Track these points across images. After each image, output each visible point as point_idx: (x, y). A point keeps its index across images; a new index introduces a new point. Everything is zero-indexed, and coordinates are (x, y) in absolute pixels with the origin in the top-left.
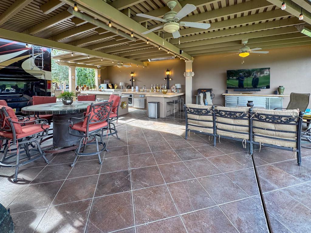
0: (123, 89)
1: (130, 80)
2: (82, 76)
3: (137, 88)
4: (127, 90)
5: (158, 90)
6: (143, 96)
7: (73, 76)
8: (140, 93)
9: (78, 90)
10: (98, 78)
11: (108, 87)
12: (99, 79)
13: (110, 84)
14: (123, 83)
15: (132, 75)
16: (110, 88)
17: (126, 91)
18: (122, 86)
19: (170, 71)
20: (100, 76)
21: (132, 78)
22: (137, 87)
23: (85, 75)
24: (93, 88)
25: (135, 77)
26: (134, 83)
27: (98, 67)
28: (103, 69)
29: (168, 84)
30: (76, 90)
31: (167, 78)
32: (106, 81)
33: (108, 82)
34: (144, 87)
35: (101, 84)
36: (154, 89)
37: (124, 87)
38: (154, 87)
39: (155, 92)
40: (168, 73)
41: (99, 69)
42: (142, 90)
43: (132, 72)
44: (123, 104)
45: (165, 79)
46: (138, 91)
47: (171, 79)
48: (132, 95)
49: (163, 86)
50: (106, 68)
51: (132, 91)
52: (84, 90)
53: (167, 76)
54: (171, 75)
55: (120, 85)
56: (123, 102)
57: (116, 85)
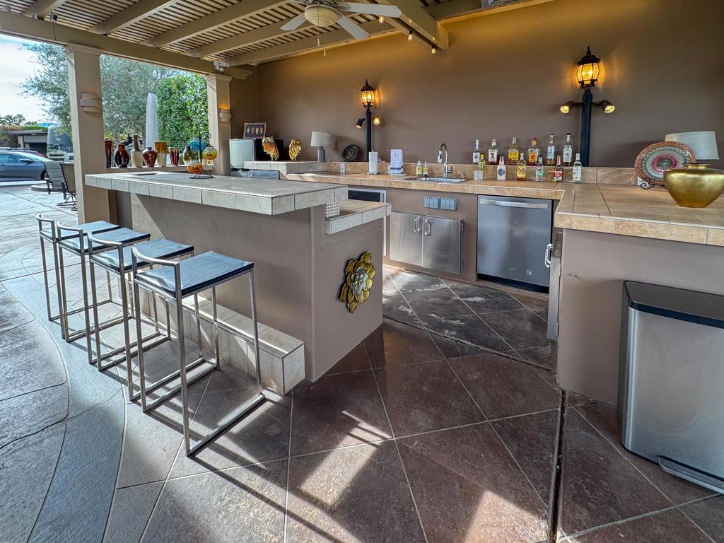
0: (324, 160)
1: (360, 123)
3: (397, 156)
4: (343, 166)
5: (521, 171)
8: (414, 185)
9: (125, 166)
10: (221, 115)
11: (261, 155)
12: (226, 117)
13: (270, 140)
14: (325, 135)
15: (368, 97)
16: (267, 158)
17: (337, 173)
18: (322, 148)
19: (601, 63)
20: (229, 108)
21: (369, 112)
22: (400, 152)
25: (380, 107)
26: (376, 137)
27: (217, 68)
28: (243, 75)
29: (586, 134)
30: (117, 162)
31: (587, 100)
32: (251, 127)
33: (261, 128)
34: (440, 152)
35: (230, 142)
36: (492, 163)
37: (330, 152)
38: (490, 153)
39: (503, 177)
40: (586, 75)
41: (222, 73)
42: (423, 167)
43: (367, 84)
44: (355, 277)
45: (570, 109)
46: (402, 170)
47: (613, 107)
48: (379, 194)
49: (551, 145)
50: (252, 76)
51: (371, 171)
52: (154, 163)
53: (583, 92)
54: (607, 83)
55: (312, 145)
56: (354, 264)
57: (293, 141)
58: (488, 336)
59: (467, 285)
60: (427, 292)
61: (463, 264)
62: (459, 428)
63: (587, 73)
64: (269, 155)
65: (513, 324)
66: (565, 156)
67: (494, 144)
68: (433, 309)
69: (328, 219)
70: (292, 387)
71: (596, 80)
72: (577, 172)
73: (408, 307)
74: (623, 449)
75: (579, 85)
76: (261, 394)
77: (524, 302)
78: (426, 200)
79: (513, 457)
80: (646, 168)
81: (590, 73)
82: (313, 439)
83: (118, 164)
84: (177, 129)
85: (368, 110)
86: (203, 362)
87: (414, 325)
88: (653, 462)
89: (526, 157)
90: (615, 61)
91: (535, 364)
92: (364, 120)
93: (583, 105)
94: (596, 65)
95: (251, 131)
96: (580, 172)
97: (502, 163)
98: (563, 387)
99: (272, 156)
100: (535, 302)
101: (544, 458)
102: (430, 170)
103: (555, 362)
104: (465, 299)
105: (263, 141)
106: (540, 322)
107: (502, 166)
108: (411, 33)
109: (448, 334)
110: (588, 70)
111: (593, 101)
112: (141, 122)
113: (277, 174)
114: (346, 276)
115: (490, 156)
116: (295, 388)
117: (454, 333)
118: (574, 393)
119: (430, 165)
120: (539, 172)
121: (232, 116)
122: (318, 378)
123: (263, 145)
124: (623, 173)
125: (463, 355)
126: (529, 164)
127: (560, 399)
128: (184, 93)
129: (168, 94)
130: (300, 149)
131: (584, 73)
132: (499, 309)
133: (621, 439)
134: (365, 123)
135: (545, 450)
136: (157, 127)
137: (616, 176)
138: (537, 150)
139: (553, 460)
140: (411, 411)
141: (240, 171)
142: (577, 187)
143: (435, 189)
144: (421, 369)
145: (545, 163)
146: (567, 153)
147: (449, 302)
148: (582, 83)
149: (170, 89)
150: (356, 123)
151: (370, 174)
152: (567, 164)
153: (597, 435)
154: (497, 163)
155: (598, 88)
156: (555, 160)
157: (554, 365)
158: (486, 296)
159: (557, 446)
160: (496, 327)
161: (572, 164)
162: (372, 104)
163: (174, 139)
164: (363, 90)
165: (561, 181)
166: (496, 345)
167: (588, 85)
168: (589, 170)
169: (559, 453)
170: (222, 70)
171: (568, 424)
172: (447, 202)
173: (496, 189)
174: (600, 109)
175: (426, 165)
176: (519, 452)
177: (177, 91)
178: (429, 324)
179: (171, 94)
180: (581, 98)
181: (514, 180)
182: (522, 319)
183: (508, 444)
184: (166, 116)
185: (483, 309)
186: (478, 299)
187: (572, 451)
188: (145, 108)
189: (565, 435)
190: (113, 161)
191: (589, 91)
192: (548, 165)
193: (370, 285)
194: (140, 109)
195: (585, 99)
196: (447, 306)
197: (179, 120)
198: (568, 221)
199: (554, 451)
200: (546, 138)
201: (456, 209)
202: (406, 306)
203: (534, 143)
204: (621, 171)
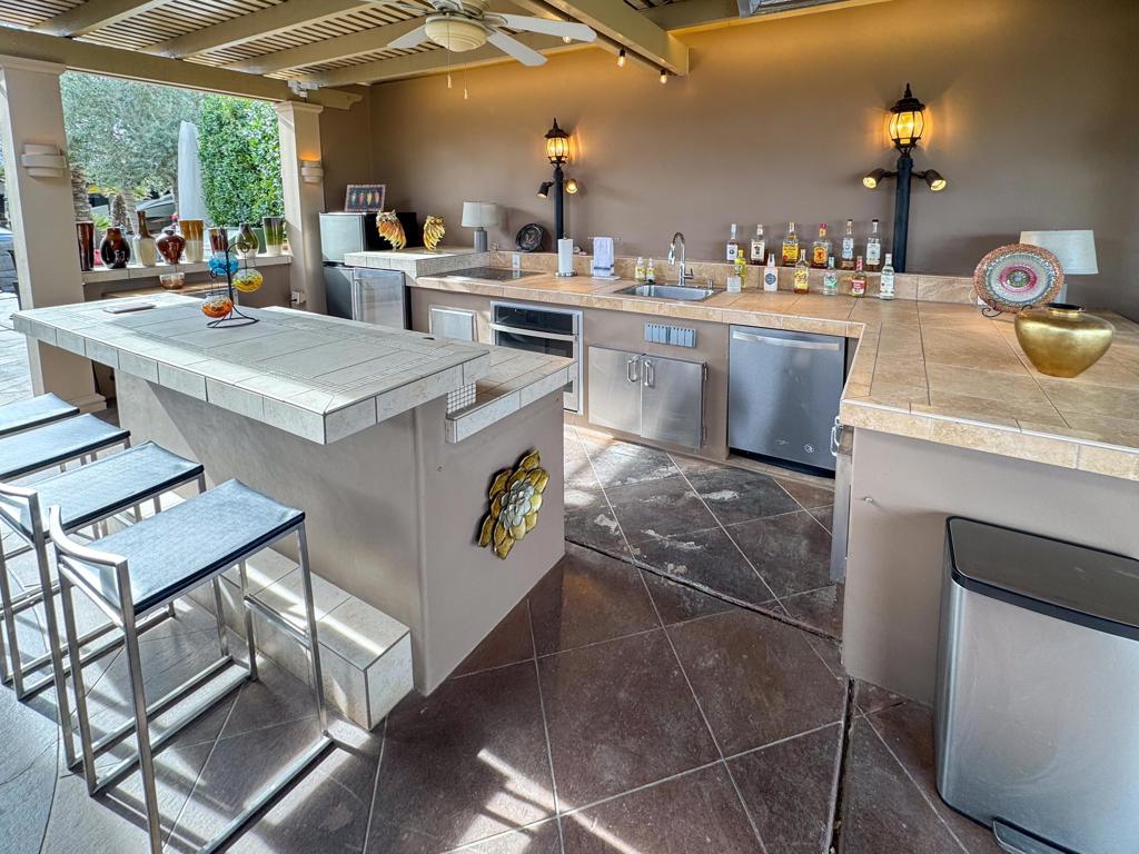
0: (485, 247)
1: (545, 189)
2: (226, 161)
3: (604, 248)
4: (517, 259)
5: (801, 277)
6: (683, 336)
7: (30, 151)
9: (121, 265)
10: (305, 172)
11: (374, 242)
12: (313, 175)
13: (392, 216)
14: (485, 206)
15: (557, 147)
16: (386, 246)
18: (481, 230)
19: (927, 112)
20: (319, 158)
21: (559, 174)
22: (608, 241)
23: (243, 151)
24: (271, 243)
25: (580, 165)
26: (573, 212)
27: (295, 91)
28: (343, 102)
29: (902, 222)
30: (105, 259)
31: (904, 169)
32: (359, 191)
33: (377, 195)
34: (673, 247)
35: (322, 217)
36: (757, 263)
37: (495, 235)
38: (753, 246)
39: (773, 287)
40: (904, 128)
41: (305, 100)
42: (646, 266)
43: (555, 125)
44: (508, 498)
45: (878, 182)
46: (612, 270)
47: (944, 182)
48: (570, 317)
49: (849, 237)
50: (363, 101)
51: (561, 271)
52: (179, 256)
53: (898, 155)
54: (935, 141)
55: (463, 224)
56: (505, 478)
57: (429, 220)
58: (737, 572)
59: (712, 468)
60: (645, 484)
61: (705, 432)
62: (673, 781)
63: (905, 126)
64: (388, 242)
65: (781, 545)
66: (869, 255)
67: (760, 232)
68: (652, 519)
69: (450, 417)
70: (385, 712)
71: (919, 138)
72: (888, 282)
73: (612, 518)
74: (939, 802)
75: (893, 144)
76: (327, 734)
77: (799, 497)
78: (648, 330)
79: (759, 838)
80: (990, 285)
81: (910, 125)
82: (409, 832)
83: (108, 263)
84: (233, 184)
85: (558, 169)
86: (230, 663)
87: (618, 555)
88: (985, 827)
89: (809, 256)
90: (948, 108)
91: (809, 627)
92: (551, 184)
93: (898, 176)
94: (918, 114)
95: (358, 199)
96: (891, 282)
97: (771, 263)
98: (849, 673)
99: (393, 243)
100: (817, 497)
101: (811, 835)
102: (658, 270)
103: (840, 622)
104: (706, 496)
105: (378, 218)
106: (821, 538)
107: (771, 268)
108: (622, 54)
109: (672, 571)
110: (907, 120)
111: (913, 170)
112: (171, 170)
113: (400, 276)
114: (490, 502)
115: (753, 251)
116: (392, 713)
117: (682, 569)
118: (867, 683)
119: (657, 262)
120: (829, 280)
121: (325, 173)
122: (436, 686)
123: (378, 224)
124: (957, 286)
125: (693, 615)
126: (814, 266)
127: (846, 698)
128: (243, 125)
129: (215, 127)
130: (443, 232)
131: (900, 127)
132: (759, 515)
133: (935, 777)
134: (552, 190)
135: (815, 817)
136: (199, 180)
137: (946, 289)
138: (826, 244)
139: (825, 838)
140: (594, 748)
141: (339, 268)
142: (887, 309)
143: (661, 313)
144: (620, 653)
145: (838, 266)
146: (873, 251)
147: (681, 502)
148: (897, 141)
149: (219, 118)
150: (538, 189)
151: (560, 276)
152: (872, 268)
153: (900, 772)
154: (765, 263)
155: (921, 150)
156: (855, 260)
157: (838, 627)
158: (739, 488)
159: (833, 805)
160: (750, 552)
161: (879, 268)
162: (563, 159)
163: (229, 202)
164: (548, 136)
165: (863, 296)
166: (751, 591)
167: (905, 146)
168: (904, 278)
169: (837, 818)
170: (303, 95)
171: (854, 753)
172: (681, 333)
173: (758, 316)
174: (924, 182)
175: (650, 264)
176: (771, 826)
177: (233, 120)
178: (643, 552)
179: (221, 125)
180: (896, 163)
181: (790, 290)
182: (793, 533)
183: (753, 810)
184: (213, 163)
185: (735, 516)
186: (728, 495)
187: (858, 815)
188: (175, 147)
189: (849, 777)
190: (98, 257)
191: (906, 155)
192: (845, 269)
193: (537, 507)
194: (167, 149)
195: (901, 166)
196: (678, 512)
197: (236, 171)
198: (861, 416)
199: (827, 815)
200: (841, 224)
201: (695, 345)
202: (607, 516)
203: (823, 232)
204: (954, 282)
